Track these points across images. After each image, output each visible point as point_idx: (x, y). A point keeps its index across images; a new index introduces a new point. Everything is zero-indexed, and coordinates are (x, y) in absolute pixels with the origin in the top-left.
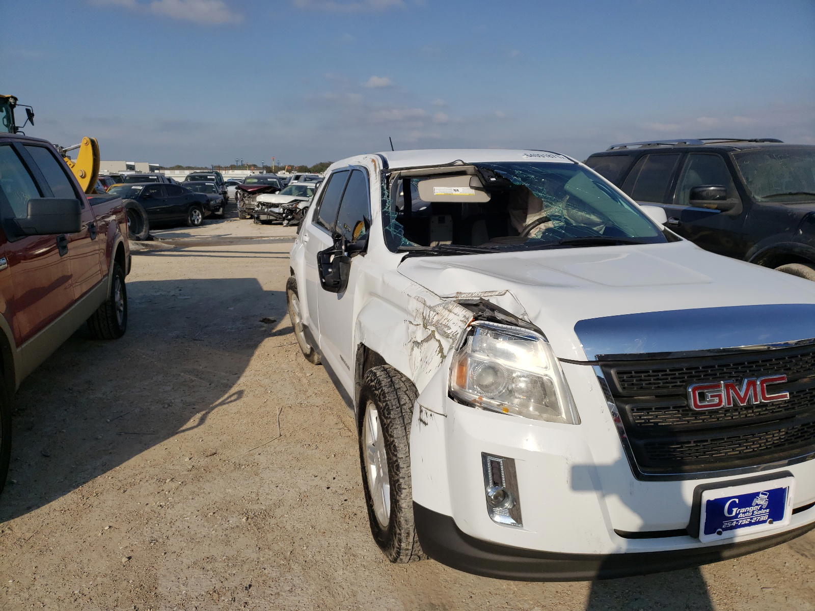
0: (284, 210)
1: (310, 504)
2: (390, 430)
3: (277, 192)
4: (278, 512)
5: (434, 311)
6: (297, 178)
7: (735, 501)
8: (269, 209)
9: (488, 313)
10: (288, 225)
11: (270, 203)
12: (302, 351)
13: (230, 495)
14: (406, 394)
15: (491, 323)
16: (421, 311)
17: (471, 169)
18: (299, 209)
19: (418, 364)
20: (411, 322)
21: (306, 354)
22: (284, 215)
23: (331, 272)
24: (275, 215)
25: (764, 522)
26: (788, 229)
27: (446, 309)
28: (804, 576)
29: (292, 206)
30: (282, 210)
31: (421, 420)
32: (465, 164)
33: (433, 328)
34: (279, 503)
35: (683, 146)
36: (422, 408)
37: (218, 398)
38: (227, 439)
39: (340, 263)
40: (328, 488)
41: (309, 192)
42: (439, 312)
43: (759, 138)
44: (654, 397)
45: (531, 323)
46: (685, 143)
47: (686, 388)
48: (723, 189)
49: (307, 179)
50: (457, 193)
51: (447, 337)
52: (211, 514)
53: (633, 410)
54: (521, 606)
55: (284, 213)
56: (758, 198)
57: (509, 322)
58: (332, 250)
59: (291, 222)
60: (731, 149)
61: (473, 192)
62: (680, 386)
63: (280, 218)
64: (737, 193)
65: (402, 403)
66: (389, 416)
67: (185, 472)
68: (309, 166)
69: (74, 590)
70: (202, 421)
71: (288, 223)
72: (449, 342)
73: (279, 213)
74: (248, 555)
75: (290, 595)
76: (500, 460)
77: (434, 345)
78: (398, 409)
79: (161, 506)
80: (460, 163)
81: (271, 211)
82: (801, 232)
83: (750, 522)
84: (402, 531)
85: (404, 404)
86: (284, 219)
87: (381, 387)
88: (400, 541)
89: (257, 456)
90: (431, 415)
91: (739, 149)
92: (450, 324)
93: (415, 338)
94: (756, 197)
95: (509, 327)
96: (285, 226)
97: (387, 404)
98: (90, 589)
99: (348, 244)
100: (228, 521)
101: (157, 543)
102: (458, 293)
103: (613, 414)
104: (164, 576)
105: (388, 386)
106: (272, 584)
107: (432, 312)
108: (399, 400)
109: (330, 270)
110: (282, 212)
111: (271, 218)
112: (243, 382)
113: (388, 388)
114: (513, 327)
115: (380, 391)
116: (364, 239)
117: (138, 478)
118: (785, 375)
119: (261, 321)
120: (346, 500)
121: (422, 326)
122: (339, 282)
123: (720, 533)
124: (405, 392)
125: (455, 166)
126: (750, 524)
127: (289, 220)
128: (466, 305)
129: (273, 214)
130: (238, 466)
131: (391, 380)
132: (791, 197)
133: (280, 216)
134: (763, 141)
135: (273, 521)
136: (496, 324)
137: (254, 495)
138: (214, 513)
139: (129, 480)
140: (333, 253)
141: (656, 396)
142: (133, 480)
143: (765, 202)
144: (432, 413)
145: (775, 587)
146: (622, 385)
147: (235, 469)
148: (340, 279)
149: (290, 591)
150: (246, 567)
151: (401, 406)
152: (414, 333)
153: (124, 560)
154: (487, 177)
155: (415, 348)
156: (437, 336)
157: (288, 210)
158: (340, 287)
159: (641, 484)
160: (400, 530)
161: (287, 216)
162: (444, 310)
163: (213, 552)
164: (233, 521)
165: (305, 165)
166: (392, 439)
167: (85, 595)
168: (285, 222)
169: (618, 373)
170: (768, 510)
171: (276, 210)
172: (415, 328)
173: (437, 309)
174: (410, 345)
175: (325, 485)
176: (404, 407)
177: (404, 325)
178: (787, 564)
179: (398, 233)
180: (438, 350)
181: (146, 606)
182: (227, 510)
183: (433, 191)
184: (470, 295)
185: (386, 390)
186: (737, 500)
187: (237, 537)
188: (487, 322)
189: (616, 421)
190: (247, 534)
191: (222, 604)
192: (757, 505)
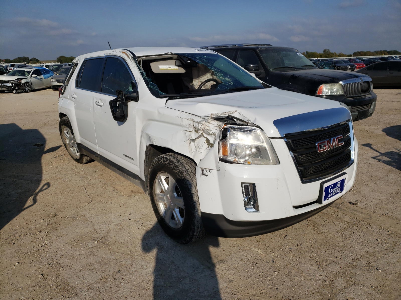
0: (12, 84)
1: (125, 229)
2: (185, 182)
3: (5, 74)
4: (111, 235)
5: (201, 124)
6: (12, 66)
7: (332, 186)
8: (3, 84)
9: (231, 122)
10: (16, 93)
11: (3, 81)
12: (73, 158)
13: (79, 233)
14: (187, 165)
15: (234, 126)
16: (192, 124)
17: (175, 56)
18: (22, 83)
19: (194, 149)
20: (186, 131)
21: (76, 159)
22: (13, 87)
23: (118, 111)
24: (7, 87)
25: (339, 193)
26: (285, 82)
27: (207, 122)
28: (335, 214)
29: (17, 82)
30: (11, 84)
31: (203, 174)
32: (172, 54)
33: (202, 132)
34: (109, 232)
35: (234, 47)
36: (203, 169)
37: (37, 188)
38: (57, 207)
39: (123, 106)
40: (130, 220)
41: (26, 74)
42: (204, 124)
43: (262, 44)
44: (304, 149)
45: (253, 124)
46: (236, 46)
47: (315, 144)
48: (257, 66)
49: (20, 66)
50: (170, 68)
51: (211, 135)
52: (76, 243)
53: (298, 155)
54: (246, 249)
55: (12, 86)
56: (271, 70)
57: (243, 125)
58: (117, 99)
59: (18, 91)
60: (257, 48)
61: (177, 68)
62: (313, 143)
63: (10, 89)
64: (262, 67)
65: (187, 169)
66: (182, 176)
67: (45, 227)
68: (11, 59)
69: (20, 297)
70: (35, 201)
71: (16, 92)
72: (212, 137)
73: (10, 86)
74: (109, 258)
75: (142, 270)
76: (248, 185)
77: (203, 140)
78: (186, 172)
79: (43, 246)
80: (170, 53)
81: (4, 85)
82: (290, 83)
83: (335, 193)
84: (196, 227)
85: (188, 169)
86: (13, 89)
87: (174, 163)
88: (194, 232)
89: (81, 212)
90: (210, 171)
91: (260, 48)
92: (210, 129)
93: (191, 137)
94: (270, 69)
95: (243, 126)
96: (14, 94)
97: (180, 171)
98: (29, 295)
99: (126, 96)
100: (87, 245)
101: (53, 264)
102: (211, 114)
103: (293, 157)
104: (69, 278)
105: (177, 162)
106: (130, 267)
107: (199, 125)
108: (185, 167)
109: (117, 110)
110: (11, 85)
111: (4, 89)
112: (45, 178)
113: (178, 163)
114: (245, 127)
115: (173, 165)
116: (135, 93)
117: (17, 235)
118: (342, 136)
119: (34, 146)
120: (142, 223)
121: (194, 131)
122: (123, 116)
123: (328, 200)
124: (186, 164)
125: (168, 55)
126: (336, 194)
127: (16, 90)
128: (218, 119)
129: (5, 87)
130: (74, 219)
131: (177, 159)
132: (283, 69)
133: (10, 88)
134: (264, 45)
135: (111, 240)
136: (236, 126)
137: (93, 231)
138: (77, 243)
139: (12, 238)
140: (118, 101)
141: (305, 149)
142: (15, 237)
143: (274, 71)
144: (210, 170)
145: (328, 220)
146: (294, 145)
147: (74, 220)
148: (124, 114)
149: (142, 268)
150: (111, 263)
151: (187, 170)
152: (190, 135)
153: (40, 276)
154: (185, 61)
155: (192, 142)
156: (205, 135)
157: (15, 84)
158: (124, 118)
159: (304, 185)
160: (194, 227)
161: (15, 88)
162: (206, 123)
163: (89, 261)
164: (90, 244)
165: (8, 59)
166: (186, 186)
167: (29, 298)
168: (14, 91)
169: (292, 141)
170: (340, 188)
171: (7, 84)
172: (190, 133)
173: (202, 122)
174: (189, 141)
175: (127, 219)
176: (188, 170)
177: (182, 133)
178: (328, 211)
179: (155, 88)
180: (206, 141)
181: (70, 294)
182: (83, 240)
183: (158, 68)
184: (218, 114)
185: (177, 164)
186: (333, 186)
187: (98, 251)
188: (232, 126)
189: (294, 160)
190: (101, 248)
191: (110, 282)
192: (338, 186)
